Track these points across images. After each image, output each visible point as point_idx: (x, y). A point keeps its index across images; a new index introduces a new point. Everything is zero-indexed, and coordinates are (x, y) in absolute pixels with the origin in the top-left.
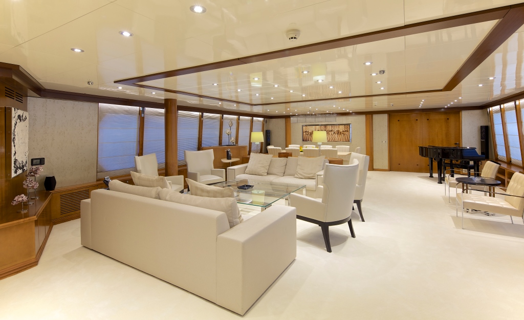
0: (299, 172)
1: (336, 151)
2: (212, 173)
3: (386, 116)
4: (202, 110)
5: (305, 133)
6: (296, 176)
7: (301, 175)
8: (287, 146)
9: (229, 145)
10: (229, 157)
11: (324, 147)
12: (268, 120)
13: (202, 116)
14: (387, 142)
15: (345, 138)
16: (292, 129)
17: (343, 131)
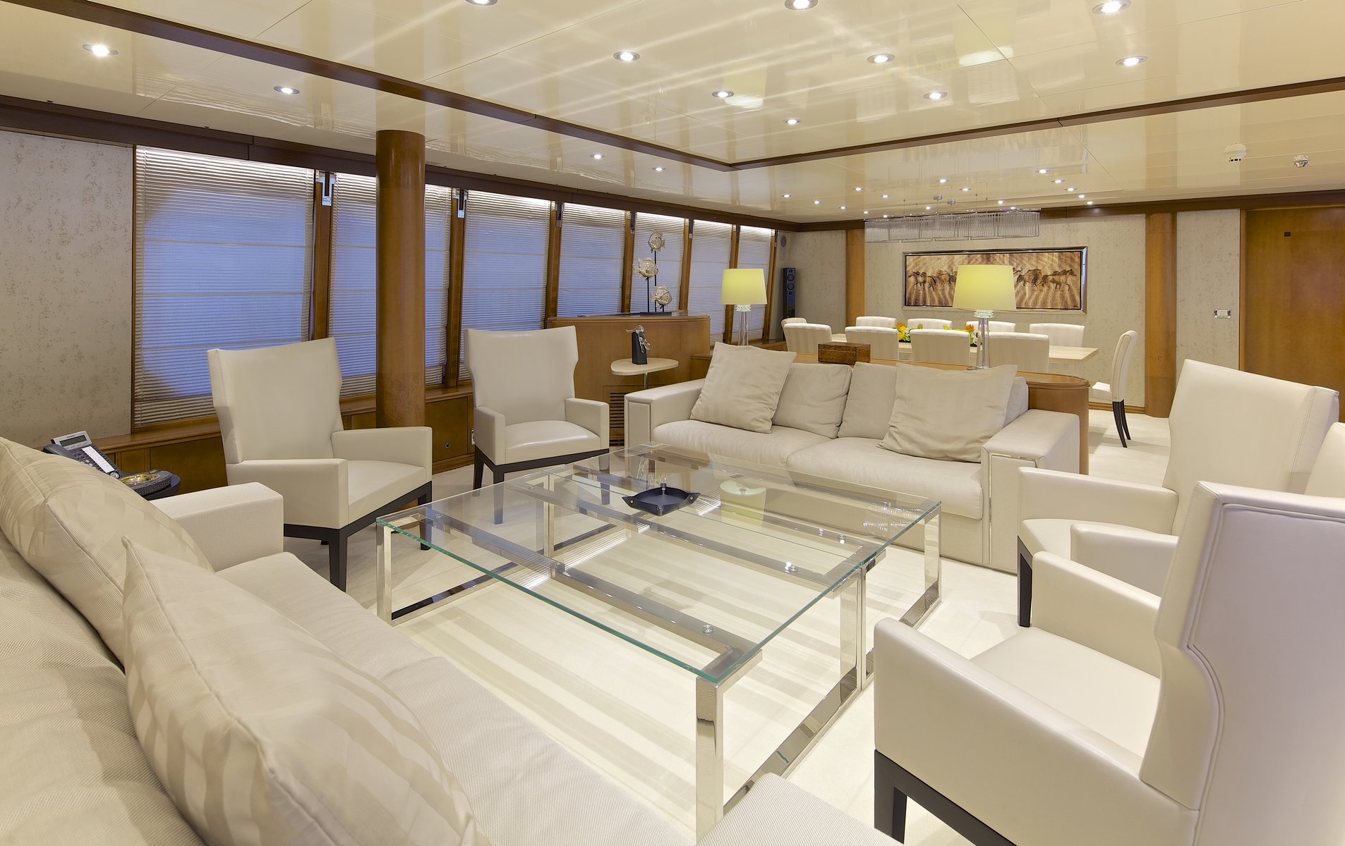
0: (901, 428)
1: (1043, 345)
2: (570, 415)
3: (1232, 221)
4: (560, 193)
5: (912, 279)
6: (887, 441)
7: (911, 440)
8: (850, 321)
9: (648, 314)
10: (638, 356)
11: (1001, 329)
12: (789, 235)
13: (557, 215)
14: (1236, 312)
15: (1063, 297)
16: (867, 263)
17: (1055, 273)
